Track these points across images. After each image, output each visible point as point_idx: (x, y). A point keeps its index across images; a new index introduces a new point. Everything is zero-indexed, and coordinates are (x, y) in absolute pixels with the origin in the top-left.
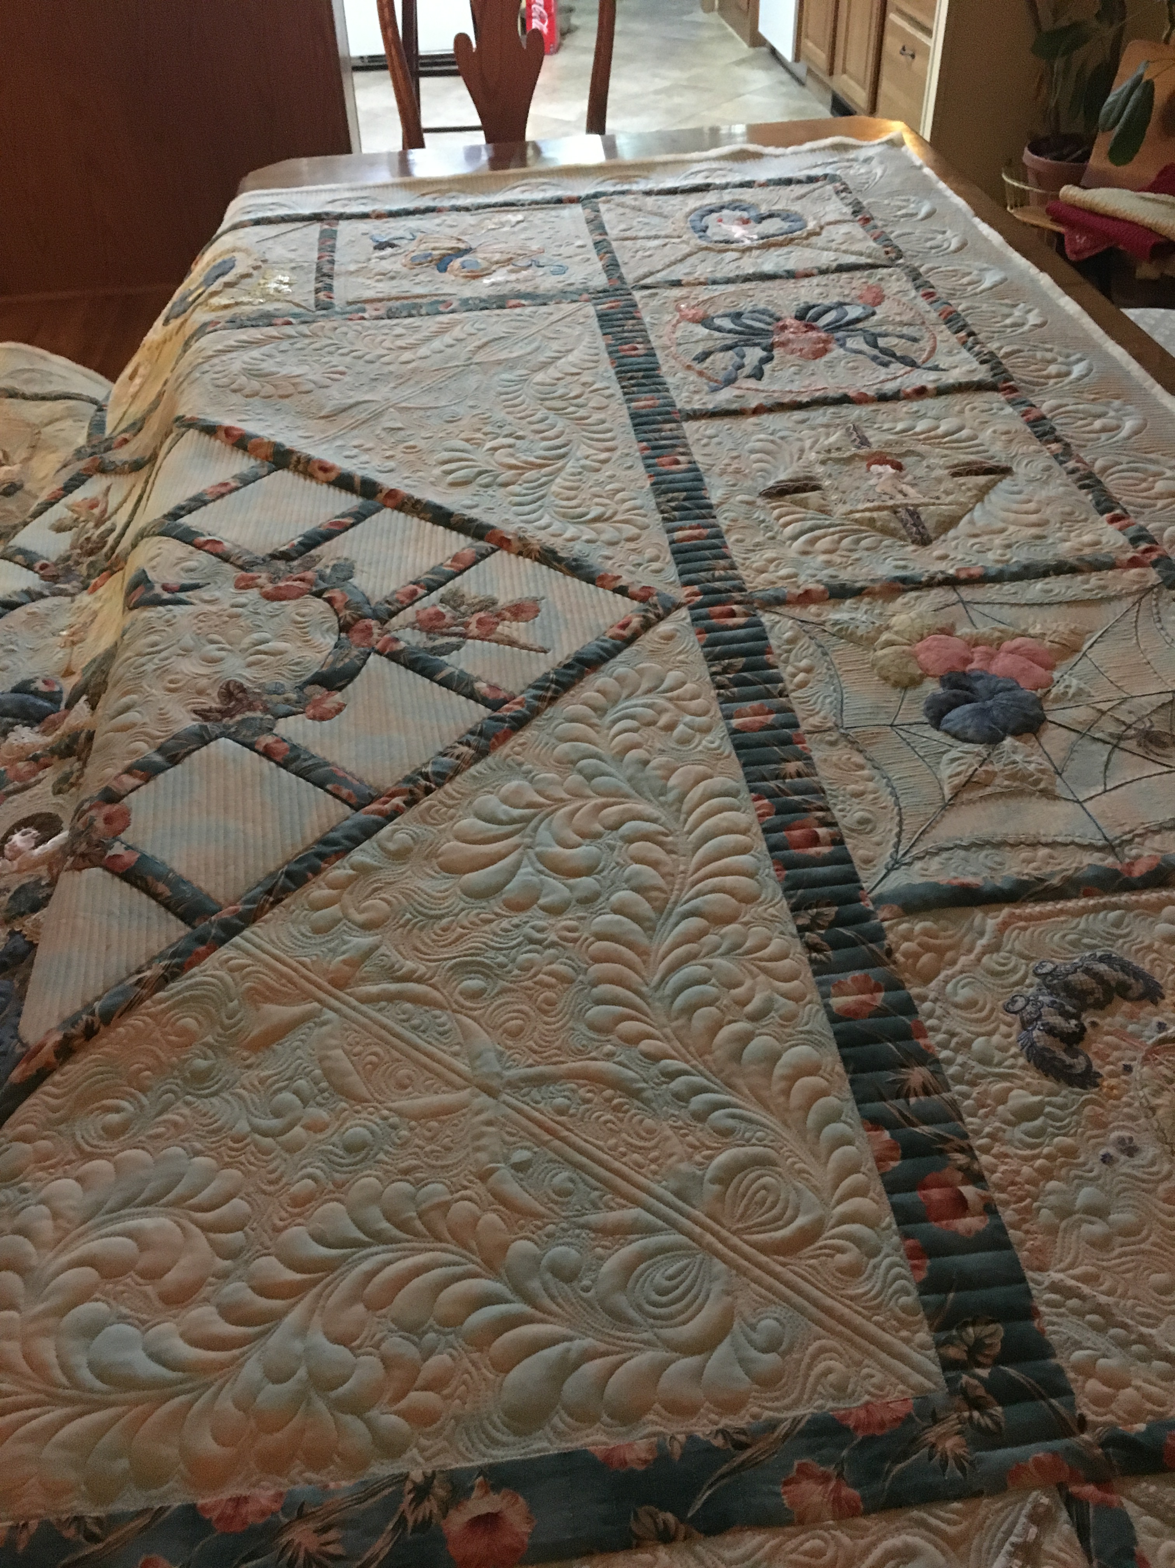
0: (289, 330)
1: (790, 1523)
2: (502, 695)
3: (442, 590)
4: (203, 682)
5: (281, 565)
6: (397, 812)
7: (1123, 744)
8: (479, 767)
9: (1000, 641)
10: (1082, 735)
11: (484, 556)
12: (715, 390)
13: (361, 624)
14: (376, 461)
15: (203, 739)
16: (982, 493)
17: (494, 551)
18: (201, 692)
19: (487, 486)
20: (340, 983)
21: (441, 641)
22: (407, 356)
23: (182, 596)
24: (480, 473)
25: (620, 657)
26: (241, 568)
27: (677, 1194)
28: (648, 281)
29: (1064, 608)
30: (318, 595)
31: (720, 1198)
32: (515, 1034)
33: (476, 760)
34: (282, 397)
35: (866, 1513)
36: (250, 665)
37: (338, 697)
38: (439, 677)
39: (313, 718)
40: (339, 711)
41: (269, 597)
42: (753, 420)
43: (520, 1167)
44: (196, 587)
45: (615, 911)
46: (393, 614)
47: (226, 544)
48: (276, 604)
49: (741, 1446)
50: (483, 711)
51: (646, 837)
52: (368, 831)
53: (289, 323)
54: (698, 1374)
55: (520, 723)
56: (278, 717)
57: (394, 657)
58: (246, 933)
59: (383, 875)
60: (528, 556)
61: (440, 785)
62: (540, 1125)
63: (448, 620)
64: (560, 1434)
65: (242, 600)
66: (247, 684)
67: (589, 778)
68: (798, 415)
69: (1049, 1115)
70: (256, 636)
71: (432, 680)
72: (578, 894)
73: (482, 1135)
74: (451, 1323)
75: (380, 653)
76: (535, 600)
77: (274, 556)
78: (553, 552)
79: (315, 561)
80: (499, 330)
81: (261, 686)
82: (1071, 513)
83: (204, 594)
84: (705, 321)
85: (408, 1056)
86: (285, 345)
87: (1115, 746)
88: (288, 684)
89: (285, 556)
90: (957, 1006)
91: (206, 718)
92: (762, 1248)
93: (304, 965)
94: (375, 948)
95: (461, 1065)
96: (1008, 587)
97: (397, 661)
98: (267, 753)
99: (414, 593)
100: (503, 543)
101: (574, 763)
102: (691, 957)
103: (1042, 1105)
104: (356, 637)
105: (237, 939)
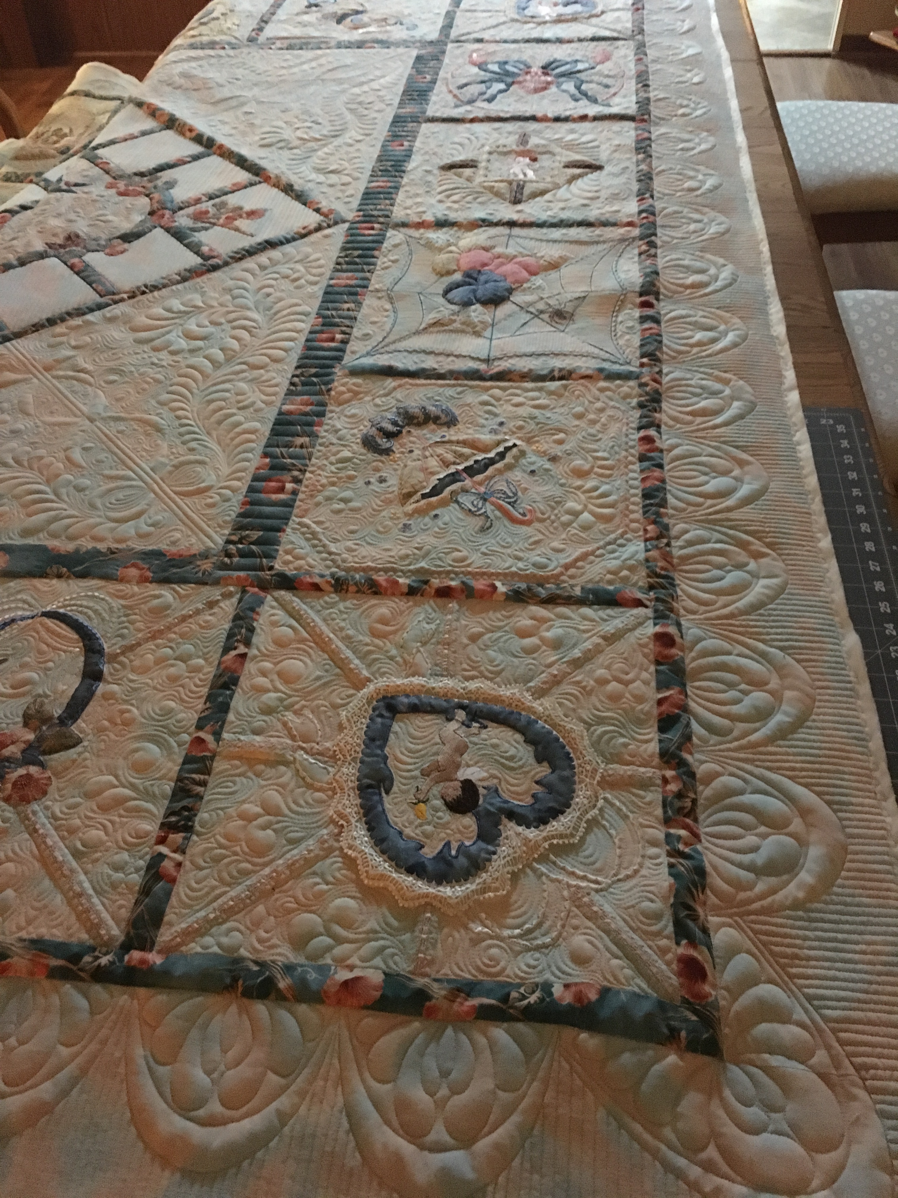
0: (222, 52)
1: (116, 580)
2: (215, 254)
3: (217, 200)
4: (59, 231)
5: (137, 179)
6: (122, 300)
7: (542, 316)
8: (179, 286)
9: (515, 257)
10: (522, 308)
11: (252, 185)
12: (456, 106)
13: (160, 212)
14: (227, 129)
15: (42, 256)
16: (574, 178)
17: (260, 182)
18: (54, 235)
19: (281, 148)
20: (48, 369)
21: (200, 225)
22: (284, 72)
23: (74, 189)
24: (281, 141)
25: (294, 244)
26: (114, 178)
27: (152, 469)
28: (463, 38)
29: (567, 244)
30: (147, 196)
31: (170, 473)
32: (118, 400)
33: (178, 282)
34: (195, 90)
35: (151, 582)
36: (90, 225)
37: (126, 245)
38: (186, 242)
39: (107, 254)
40: (122, 252)
41: (121, 194)
42: (468, 125)
43: (85, 449)
44: (83, 185)
45: (205, 357)
46: (181, 209)
47: (112, 165)
48: (121, 198)
49: (114, 553)
50: (199, 260)
51: (244, 328)
52: (100, 307)
53: (224, 48)
54: (112, 530)
55: (215, 268)
56: (88, 251)
57: (168, 230)
58: (14, 342)
59: (97, 327)
60: (278, 187)
61: (151, 291)
62: (106, 435)
63: (210, 215)
64: (39, 539)
65: (105, 193)
66: (81, 234)
67: (234, 298)
68: (497, 125)
69: (354, 463)
70: (101, 212)
71: (181, 242)
72: (191, 347)
73: (76, 434)
74: (17, 497)
75: (162, 227)
76: (265, 210)
77: (136, 174)
78: (291, 186)
79: (157, 178)
80: (349, 61)
81: (89, 236)
82: (618, 194)
83: (85, 189)
84: (481, 66)
85: (62, 401)
86: (213, 61)
87: (537, 316)
88: (104, 236)
89: (142, 175)
90: (346, 416)
91: (50, 247)
92: (176, 493)
93: (34, 359)
94: (74, 356)
95: (84, 408)
96: (545, 230)
97: (168, 232)
98: (72, 267)
99: (200, 199)
100: (267, 179)
101: (231, 290)
102: (229, 381)
103: (353, 458)
104: (155, 218)
105: (8, 344)
